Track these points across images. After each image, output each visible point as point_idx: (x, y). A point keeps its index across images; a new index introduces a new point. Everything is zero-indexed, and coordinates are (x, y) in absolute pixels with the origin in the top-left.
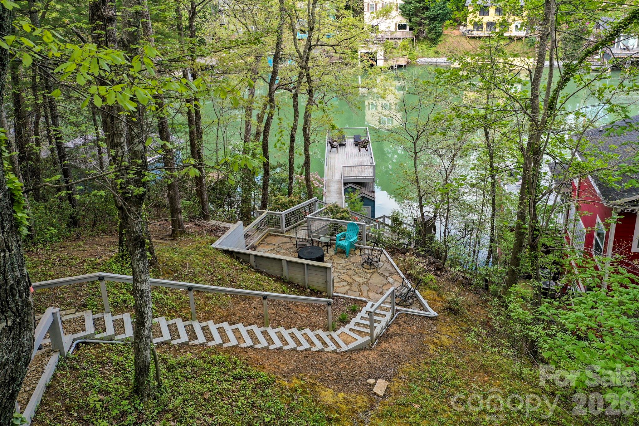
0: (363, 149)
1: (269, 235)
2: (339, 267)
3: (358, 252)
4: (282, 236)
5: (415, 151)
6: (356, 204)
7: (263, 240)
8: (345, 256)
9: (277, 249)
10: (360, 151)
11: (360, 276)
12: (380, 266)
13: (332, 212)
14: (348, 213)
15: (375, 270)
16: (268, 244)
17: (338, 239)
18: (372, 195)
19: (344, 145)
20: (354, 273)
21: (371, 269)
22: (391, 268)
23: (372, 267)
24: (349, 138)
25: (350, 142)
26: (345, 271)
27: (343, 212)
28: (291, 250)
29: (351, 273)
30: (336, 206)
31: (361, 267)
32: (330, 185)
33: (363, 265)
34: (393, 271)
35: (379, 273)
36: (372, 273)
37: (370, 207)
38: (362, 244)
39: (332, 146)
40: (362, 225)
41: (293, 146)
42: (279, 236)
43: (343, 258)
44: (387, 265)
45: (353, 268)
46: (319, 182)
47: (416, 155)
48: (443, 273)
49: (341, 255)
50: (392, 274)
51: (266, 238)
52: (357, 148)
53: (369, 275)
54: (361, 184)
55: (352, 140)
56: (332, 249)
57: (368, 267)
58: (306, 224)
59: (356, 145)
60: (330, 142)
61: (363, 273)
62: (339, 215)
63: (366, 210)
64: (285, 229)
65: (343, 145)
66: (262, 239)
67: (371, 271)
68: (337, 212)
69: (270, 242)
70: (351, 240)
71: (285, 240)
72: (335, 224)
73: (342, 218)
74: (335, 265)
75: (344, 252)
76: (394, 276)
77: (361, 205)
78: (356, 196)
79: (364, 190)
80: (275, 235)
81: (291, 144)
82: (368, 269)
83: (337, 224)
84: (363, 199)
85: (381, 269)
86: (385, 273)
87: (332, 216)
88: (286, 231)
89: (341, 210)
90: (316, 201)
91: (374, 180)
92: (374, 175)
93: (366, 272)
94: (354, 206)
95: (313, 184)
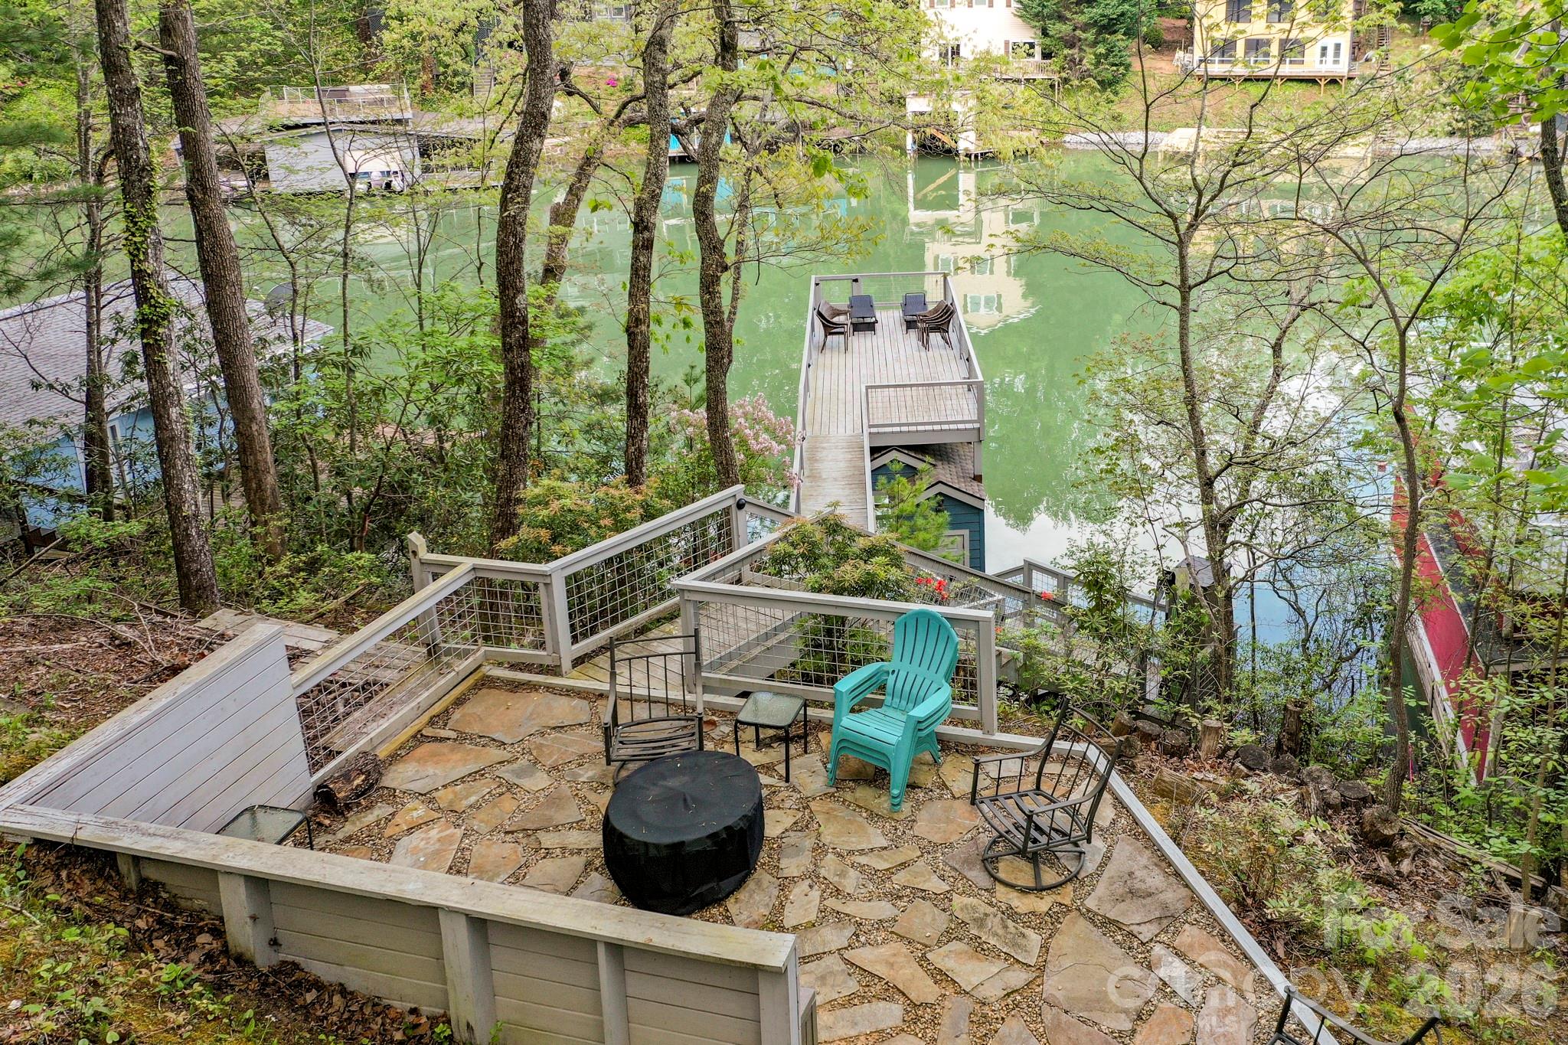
0: (935, 338)
1: (487, 683)
2: (851, 881)
3: (957, 775)
4: (549, 688)
5: (1184, 280)
6: (920, 522)
7: (441, 718)
8: (882, 804)
9: (505, 772)
10: (926, 344)
11: (980, 949)
12: (1090, 866)
13: (812, 558)
14: (896, 562)
15: (1067, 895)
16: (462, 738)
17: (846, 705)
18: (974, 488)
19: (871, 327)
20: (942, 921)
21: (1039, 889)
22: (1155, 879)
23: (1049, 877)
24: (886, 308)
25: (889, 318)
26: (884, 909)
27: (871, 552)
28: (587, 773)
29: (926, 921)
30: (833, 527)
31: (978, 876)
32: (819, 455)
33: (989, 862)
34: (1173, 896)
35: (1090, 916)
36: (1050, 923)
37: (966, 532)
38: (976, 725)
39: (830, 328)
40: (976, 622)
41: (647, 268)
42: (533, 687)
43: (873, 816)
44: (1127, 856)
45: (935, 885)
46: (771, 431)
47: (1185, 299)
48: (1406, 866)
49: (864, 794)
50: (1169, 920)
51: (459, 702)
52: (913, 334)
53: (1034, 939)
54: (935, 452)
55: (897, 314)
56: (814, 759)
57: (1025, 878)
58: (675, 628)
59: (910, 325)
60: (820, 314)
61: (994, 922)
62: (850, 572)
63: (953, 545)
64: (568, 650)
65: (865, 327)
66: (437, 709)
67: (1042, 904)
68: (841, 557)
69: (476, 729)
70: (921, 711)
71: (565, 709)
72: (827, 619)
73: (866, 587)
74: (829, 866)
75: (878, 778)
76: (1189, 935)
77: (940, 526)
78: (917, 494)
79: (944, 472)
80: (515, 687)
81: (635, 259)
82: (1024, 891)
83: (843, 620)
84: (944, 502)
85: (1101, 889)
86: (1131, 915)
87: (812, 578)
88: (578, 662)
89: (861, 543)
90: (740, 506)
91: (979, 436)
92: (980, 420)
93: (1011, 913)
94: (913, 530)
95: (743, 442)
